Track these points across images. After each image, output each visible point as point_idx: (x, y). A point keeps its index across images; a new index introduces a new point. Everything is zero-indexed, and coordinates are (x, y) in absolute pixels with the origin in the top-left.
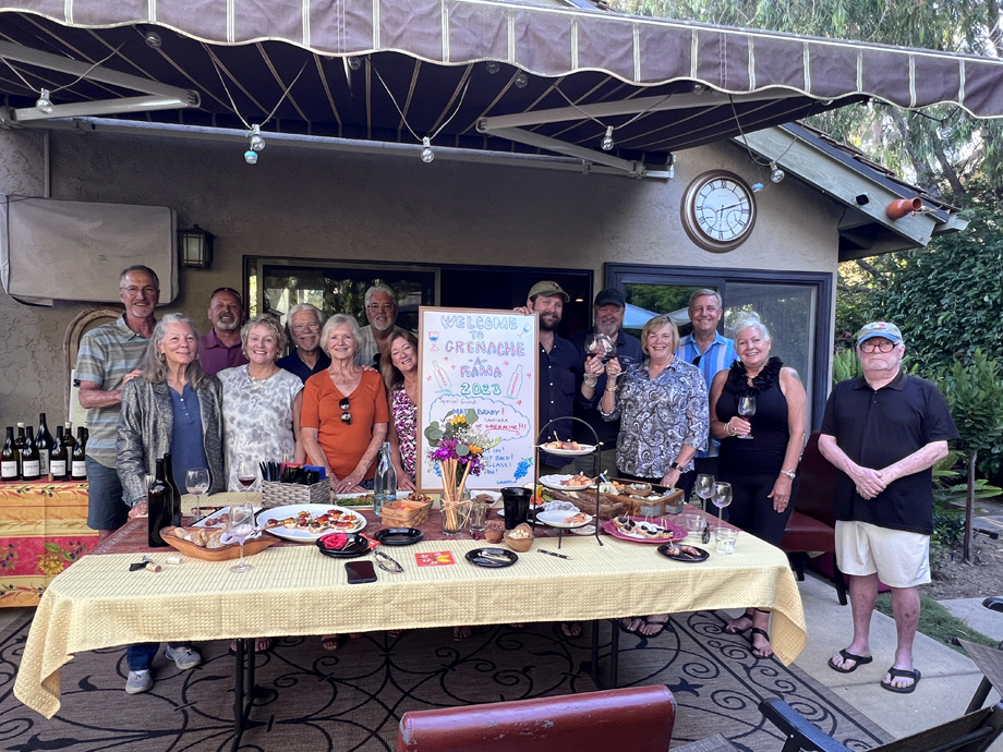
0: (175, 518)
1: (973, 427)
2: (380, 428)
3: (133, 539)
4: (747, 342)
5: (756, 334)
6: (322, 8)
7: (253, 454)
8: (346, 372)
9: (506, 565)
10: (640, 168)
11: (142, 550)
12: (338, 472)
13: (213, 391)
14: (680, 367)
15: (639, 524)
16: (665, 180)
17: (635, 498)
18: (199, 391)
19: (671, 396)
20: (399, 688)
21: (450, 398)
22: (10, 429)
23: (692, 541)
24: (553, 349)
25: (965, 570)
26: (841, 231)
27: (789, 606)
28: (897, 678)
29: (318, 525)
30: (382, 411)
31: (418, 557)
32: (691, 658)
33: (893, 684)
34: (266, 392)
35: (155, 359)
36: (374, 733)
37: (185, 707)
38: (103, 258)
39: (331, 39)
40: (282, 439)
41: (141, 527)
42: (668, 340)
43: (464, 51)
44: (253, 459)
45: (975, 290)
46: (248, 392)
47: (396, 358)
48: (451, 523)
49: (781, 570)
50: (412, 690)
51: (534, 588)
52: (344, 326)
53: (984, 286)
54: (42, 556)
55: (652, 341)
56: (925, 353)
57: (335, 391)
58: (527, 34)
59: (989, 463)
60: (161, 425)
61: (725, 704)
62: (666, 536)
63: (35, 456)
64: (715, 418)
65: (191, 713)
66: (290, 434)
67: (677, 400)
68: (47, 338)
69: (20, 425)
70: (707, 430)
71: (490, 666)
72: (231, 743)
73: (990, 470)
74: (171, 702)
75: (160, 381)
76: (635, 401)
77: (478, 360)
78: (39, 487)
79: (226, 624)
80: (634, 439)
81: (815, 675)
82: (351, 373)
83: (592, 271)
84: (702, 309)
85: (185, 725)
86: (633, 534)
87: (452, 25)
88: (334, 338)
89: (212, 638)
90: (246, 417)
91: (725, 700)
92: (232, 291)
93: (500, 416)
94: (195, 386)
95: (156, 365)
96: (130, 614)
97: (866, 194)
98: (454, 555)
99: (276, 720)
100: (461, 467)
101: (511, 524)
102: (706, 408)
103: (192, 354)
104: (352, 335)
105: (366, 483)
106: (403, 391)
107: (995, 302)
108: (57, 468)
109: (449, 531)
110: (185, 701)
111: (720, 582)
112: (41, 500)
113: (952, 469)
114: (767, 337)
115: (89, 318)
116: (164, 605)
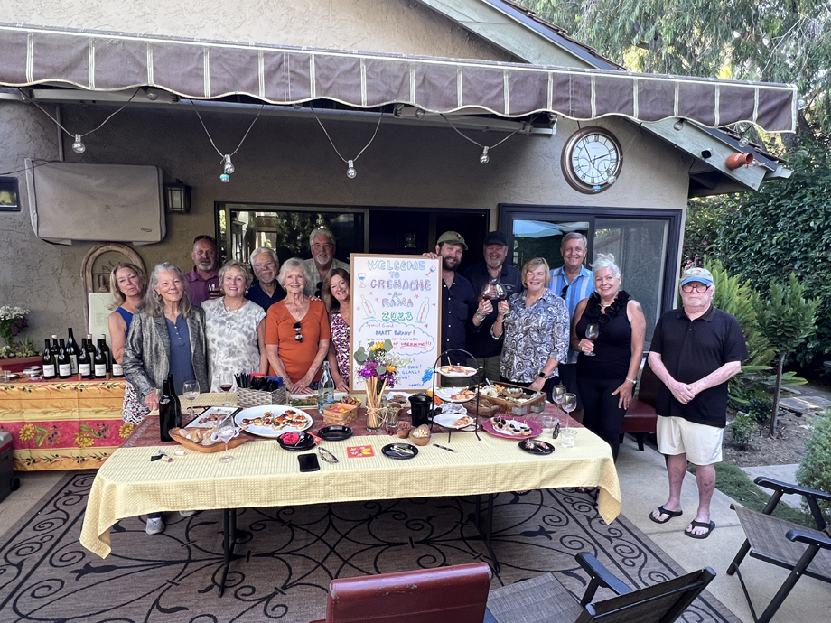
0: (177, 419)
1: (783, 335)
2: (324, 344)
3: (148, 435)
4: (602, 279)
5: (609, 273)
6: (272, 68)
7: (229, 366)
8: (298, 302)
9: (411, 457)
10: (529, 127)
11: (156, 444)
12: (294, 377)
13: (199, 320)
14: (549, 298)
15: (508, 422)
16: (549, 136)
17: (510, 400)
18: (188, 320)
19: (540, 322)
20: (338, 532)
21: (374, 323)
22: (48, 341)
23: (545, 437)
24: (453, 285)
25: (768, 443)
26: (691, 175)
27: (610, 484)
28: (696, 528)
29: (278, 424)
30: (325, 332)
31: (349, 449)
32: (550, 511)
33: (693, 532)
34: (238, 320)
35: (152, 298)
36: (320, 564)
37: (188, 544)
38: (108, 207)
39: (279, 92)
40: (251, 353)
41: (153, 424)
42: (542, 277)
43: (378, 97)
44: (230, 369)
45: (804, 217)
46: (224, 319)
47: (334, 290)
48: (373, 422)
49: (605, 461)
50: (348, 533)
51: (429, 474)
52: (297, 268)
53: (811, 213)
54: (78, 434)
55: (530, 278)
56: (761, 265)
57: (290, 317)
58: (424, 82)
59: (804, 355)
60: (161, 346)
61: (569, 546)
62: (526, 433)
63: (67, 361)
64: (575, 336)
65: (193, 548)
66: (256, 349)
67: (545, 325)
68: (68, 268)
69: (54, 336)
70: (567, 348)
71: (403, 516)
72: (222, 570)
73: (805, 360)
74: (178, 540)
75: (158, 315)
76: (514, 325)
77: (395, 293)
78: (72, 384)
79: (218, 499)
80: (512, 353)
81: (638, 525)
82: (301, 303)
83: (489, 210)
84: (572, 249)
85: (190, 557)
86: (503, 431)
87: (368, 78)
88: (290, 277)
89: (209, 508)
90: (224, 339)
91: (570, 543)
92: (209, 238)
93: (412, 336)
94: (185, 315)
95: (155, 304)
96: (154, 494)
97: (709, 149)
98: (374, 449)
99: (252, 554)
100: (380, 383)
101: (417, 424)
102: (568, 331)
103: (180, 293)
104: (304, 275)
105: (314, 385)
106: (339, 315)
107: (818, 227)
108: (84, 369)
109: (372, 429)
110: (188, 540)
111: (560, 469)
112: (74, 394)
113: (767, 365)
114: (618, 275)
115: (99, 252)
116: (176, 487)
